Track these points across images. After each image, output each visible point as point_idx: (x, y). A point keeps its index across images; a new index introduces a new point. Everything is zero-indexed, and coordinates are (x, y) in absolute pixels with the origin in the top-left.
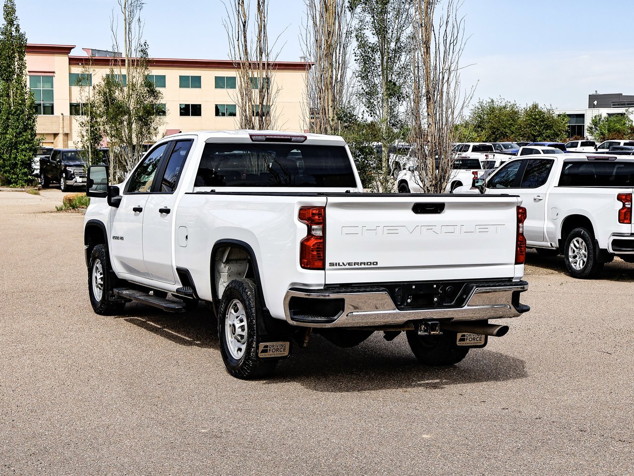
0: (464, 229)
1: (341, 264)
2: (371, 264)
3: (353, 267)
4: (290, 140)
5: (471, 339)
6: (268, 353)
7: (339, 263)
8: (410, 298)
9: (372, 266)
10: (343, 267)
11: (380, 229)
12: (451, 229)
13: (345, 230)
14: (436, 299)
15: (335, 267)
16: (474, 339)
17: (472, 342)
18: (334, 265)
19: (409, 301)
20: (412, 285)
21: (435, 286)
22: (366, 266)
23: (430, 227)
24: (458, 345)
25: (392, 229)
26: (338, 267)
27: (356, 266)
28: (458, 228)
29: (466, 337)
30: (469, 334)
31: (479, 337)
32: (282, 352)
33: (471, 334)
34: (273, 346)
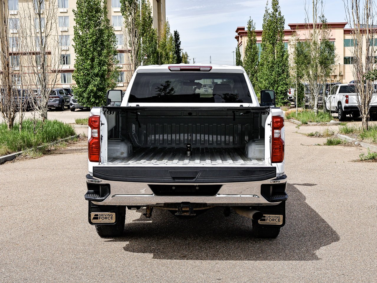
4: (199, 70)
5: (270, 220)
6: (99, 220)
16: (273, 220)
17: (272, 222)
29: (266, 218)
30: (268, 215)
31: (278, 218)
32: (110, 220)
33: (271, 215)
34: (102, 215)
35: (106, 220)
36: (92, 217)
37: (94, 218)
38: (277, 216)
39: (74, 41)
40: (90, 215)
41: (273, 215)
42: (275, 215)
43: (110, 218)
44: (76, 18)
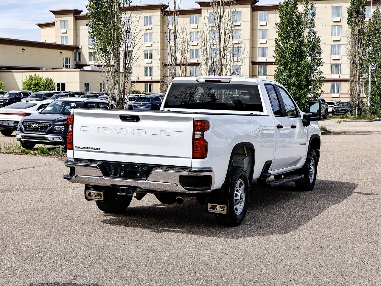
0: (152, 133)
1: (81, 148)
2: (96, 149)
3: (87, 150)
4: (220, 81)
5: (217, 209)
7: (80, 147)
8: (122, 172)
9: (97, 150)
10: (82, 149)
11: (100, 129)
12: (144, 132)
13: (83, 129)
14: (138, 175)
15: (78, 149)
17: (218, 211)
18: (77, 148)
19: (122, 173)
20: (122, 164)
21: (136, 166)
22: (94, 150)
23: (130, 130)
24: (210, 211)
25: (108, 129)
26: (79, 149)
27: (89, 150)
28: (148, 132)
29: (214, 207)
30: (216, 205)
31: (223, 208)
32: (100, 198)
33: (218, 205)
34: (94, 193)
35: (97, 198)
36: (87, 194)
37: (89, 195)
38: (222, 206)
39: (275, 52)
40: (85, 193)
41: (219, 205)
42: (220, 205)
43: (99, 196)
44: (278, 30)
